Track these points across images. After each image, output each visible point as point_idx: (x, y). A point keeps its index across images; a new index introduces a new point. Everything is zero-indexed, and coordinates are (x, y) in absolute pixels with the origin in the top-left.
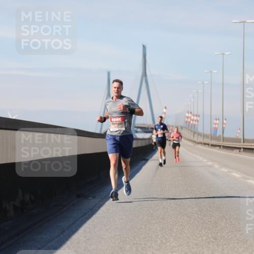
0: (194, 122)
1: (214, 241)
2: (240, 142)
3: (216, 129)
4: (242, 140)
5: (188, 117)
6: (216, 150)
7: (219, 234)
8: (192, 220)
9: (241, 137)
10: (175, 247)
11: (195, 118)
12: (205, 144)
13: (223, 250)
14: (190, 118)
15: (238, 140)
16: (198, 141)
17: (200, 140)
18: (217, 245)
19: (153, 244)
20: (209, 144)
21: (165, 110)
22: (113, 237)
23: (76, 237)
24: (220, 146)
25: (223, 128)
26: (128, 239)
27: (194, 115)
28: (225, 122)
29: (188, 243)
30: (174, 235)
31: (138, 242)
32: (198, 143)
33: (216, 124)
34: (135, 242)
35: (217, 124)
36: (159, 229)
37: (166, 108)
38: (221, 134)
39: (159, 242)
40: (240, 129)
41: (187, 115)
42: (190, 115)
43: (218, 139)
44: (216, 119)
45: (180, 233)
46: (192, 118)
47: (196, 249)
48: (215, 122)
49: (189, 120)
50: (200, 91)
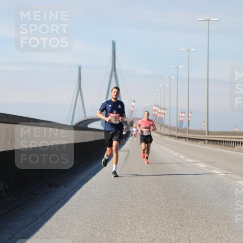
0: (161, 115)
1: (180, 228)
2: (205, 134)
3: (182, 122)
4: (207, 132)
5: (155, 111)
6: (182, 142)
7: (185, 222)
8: (160, 208)
9: (205, 129)
10: (143, 233)
11: (162, 111)
12: (171, 136)
13: (189, 236)
14: (157, 111)
15: (202, 133)
16: (165, 133)
17: (167, 132)
18: (183, 232)
19: (123, 231)
20: (175, 136)
21: (133, 104)
22: (85, 224)
23: (48, 224)
24: (186, 138)
25: (189, 121)
26: (98, 226)
27: (161, 109)
28: (190, 115)
29: (156, 229)
30: (142, 222)
31: (109, 229)
32: (165, 135)
33: (181, 117)
34: (106, 229)
35: (183, 117)
36: (128, 216)
37: (134, 101)
38: (187, 127)
39: (128, 229)
40: (204, 122)
41: (154, 108)
42: (157, 108)
43: (184, 131)
44: (182, 113)
45: (148, 221)
46: (159, 111)
47: (163, 236)
48: (181, 115)
49: (156, 113)
50: (167, 85)
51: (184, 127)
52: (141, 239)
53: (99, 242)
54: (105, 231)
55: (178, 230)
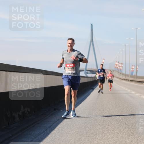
0: (120, 68)
1: (132, 135)
3: (133, 72)
5: (116, 65)
6: (133, 83)
7: (135, 131)
8: (120, 123)
10: (110, 138)
11: (121, 65)
12: (126, 80)
13: (137, 140)
14: (118, 65)
16: (122, 78)
17: (124, 77)
18: (134, 137)
19: (98, 137)
20: (128, 80)
21: (103, 61)
22: (75, 133)
23: (54, 132)
24: (135, 81)
25: (137, 71)
26: (83, 134)
27: (120, 64)
28: (138, 67)
29: (117, 136)
30: (109, 131)
31: (89, 136)
32: (123, 79)
33: (132, 68)
34: (87, 135)
35: (133, 68)
36: (101, 128)
37: (104, 59)
39: (101, 136)
41: (116, 63)
42: (118, 63)
43: (134, 77)
44: (133, 66)
45: (112, 131)
46: (119, 65)
47: (122, 140)
48: (132, 67)
49: (117, 66)
50: (123, 50)
51: (134, 75)
52: (108, 141)
53: (83, 143)
54: (87, 137)
55: (130, 136)
